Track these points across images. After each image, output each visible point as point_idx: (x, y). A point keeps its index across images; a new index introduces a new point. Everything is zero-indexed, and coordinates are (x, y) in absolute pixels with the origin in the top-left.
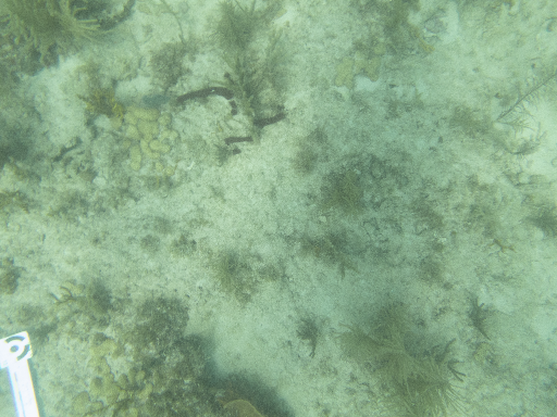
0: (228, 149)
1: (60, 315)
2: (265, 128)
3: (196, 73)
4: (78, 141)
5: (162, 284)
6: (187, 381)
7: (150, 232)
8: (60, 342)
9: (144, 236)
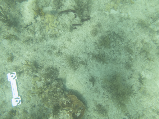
0: (73, 27)
1: (24, 69)
2: (84, 22)
3: (65, 6)
4: (32, 23)
5: (53, 63)
6: (58, 89)
7: (50, 49)
8: (24, 76)
9: (48, 50)
